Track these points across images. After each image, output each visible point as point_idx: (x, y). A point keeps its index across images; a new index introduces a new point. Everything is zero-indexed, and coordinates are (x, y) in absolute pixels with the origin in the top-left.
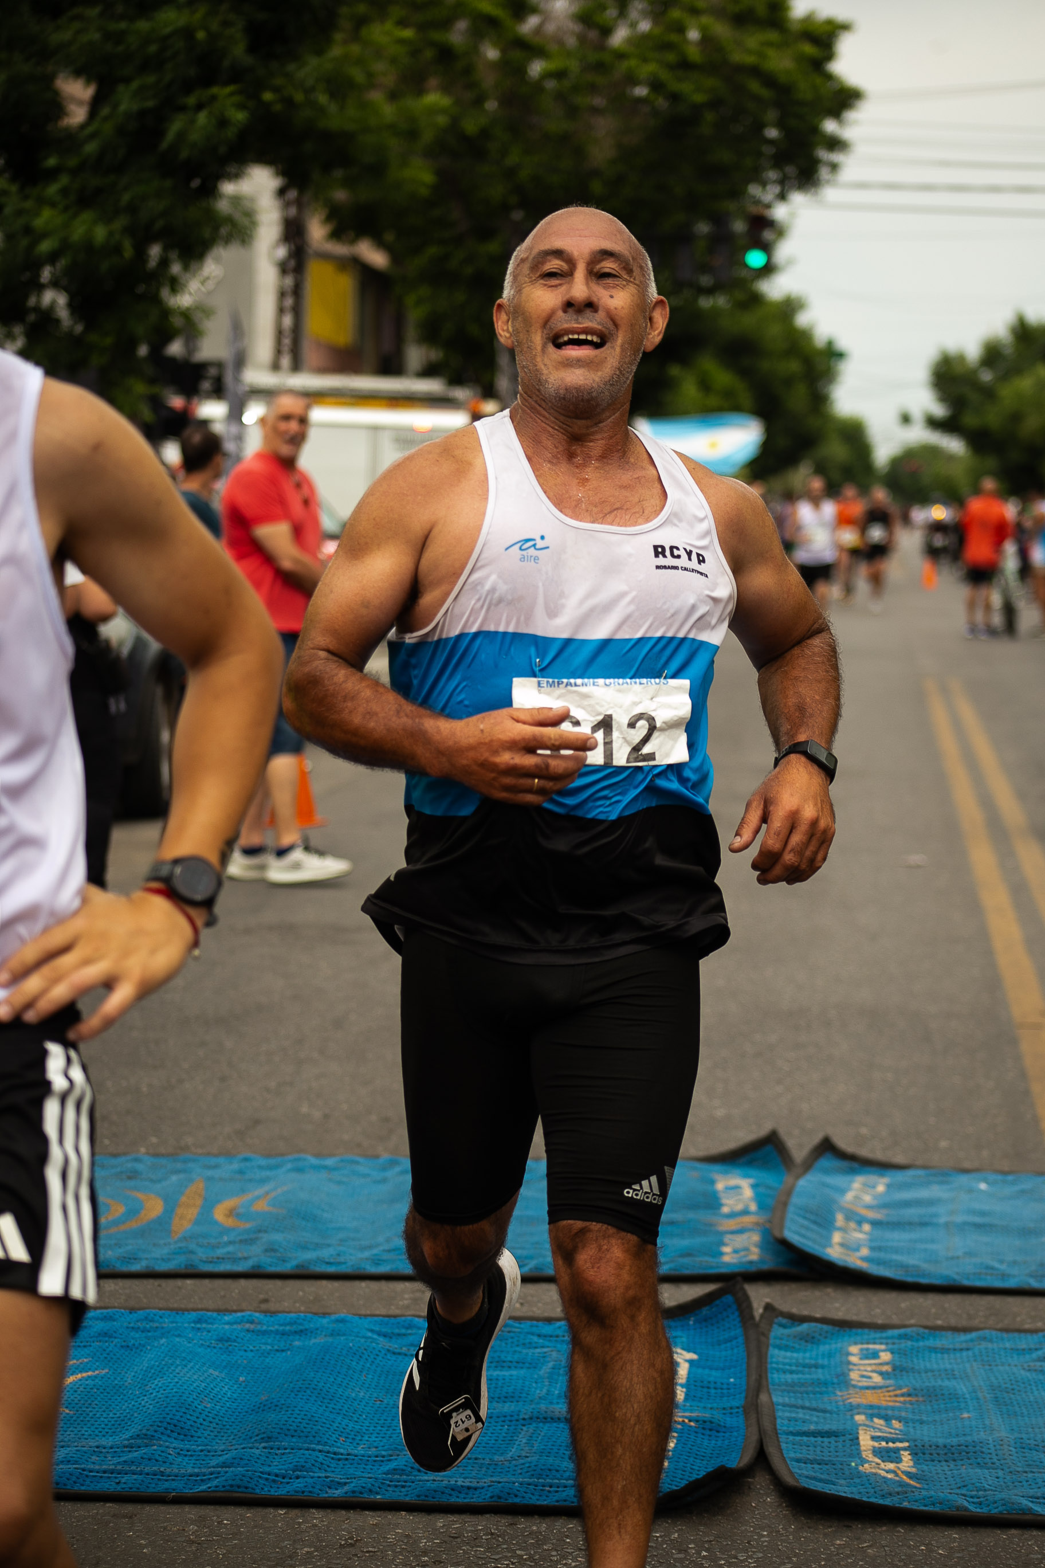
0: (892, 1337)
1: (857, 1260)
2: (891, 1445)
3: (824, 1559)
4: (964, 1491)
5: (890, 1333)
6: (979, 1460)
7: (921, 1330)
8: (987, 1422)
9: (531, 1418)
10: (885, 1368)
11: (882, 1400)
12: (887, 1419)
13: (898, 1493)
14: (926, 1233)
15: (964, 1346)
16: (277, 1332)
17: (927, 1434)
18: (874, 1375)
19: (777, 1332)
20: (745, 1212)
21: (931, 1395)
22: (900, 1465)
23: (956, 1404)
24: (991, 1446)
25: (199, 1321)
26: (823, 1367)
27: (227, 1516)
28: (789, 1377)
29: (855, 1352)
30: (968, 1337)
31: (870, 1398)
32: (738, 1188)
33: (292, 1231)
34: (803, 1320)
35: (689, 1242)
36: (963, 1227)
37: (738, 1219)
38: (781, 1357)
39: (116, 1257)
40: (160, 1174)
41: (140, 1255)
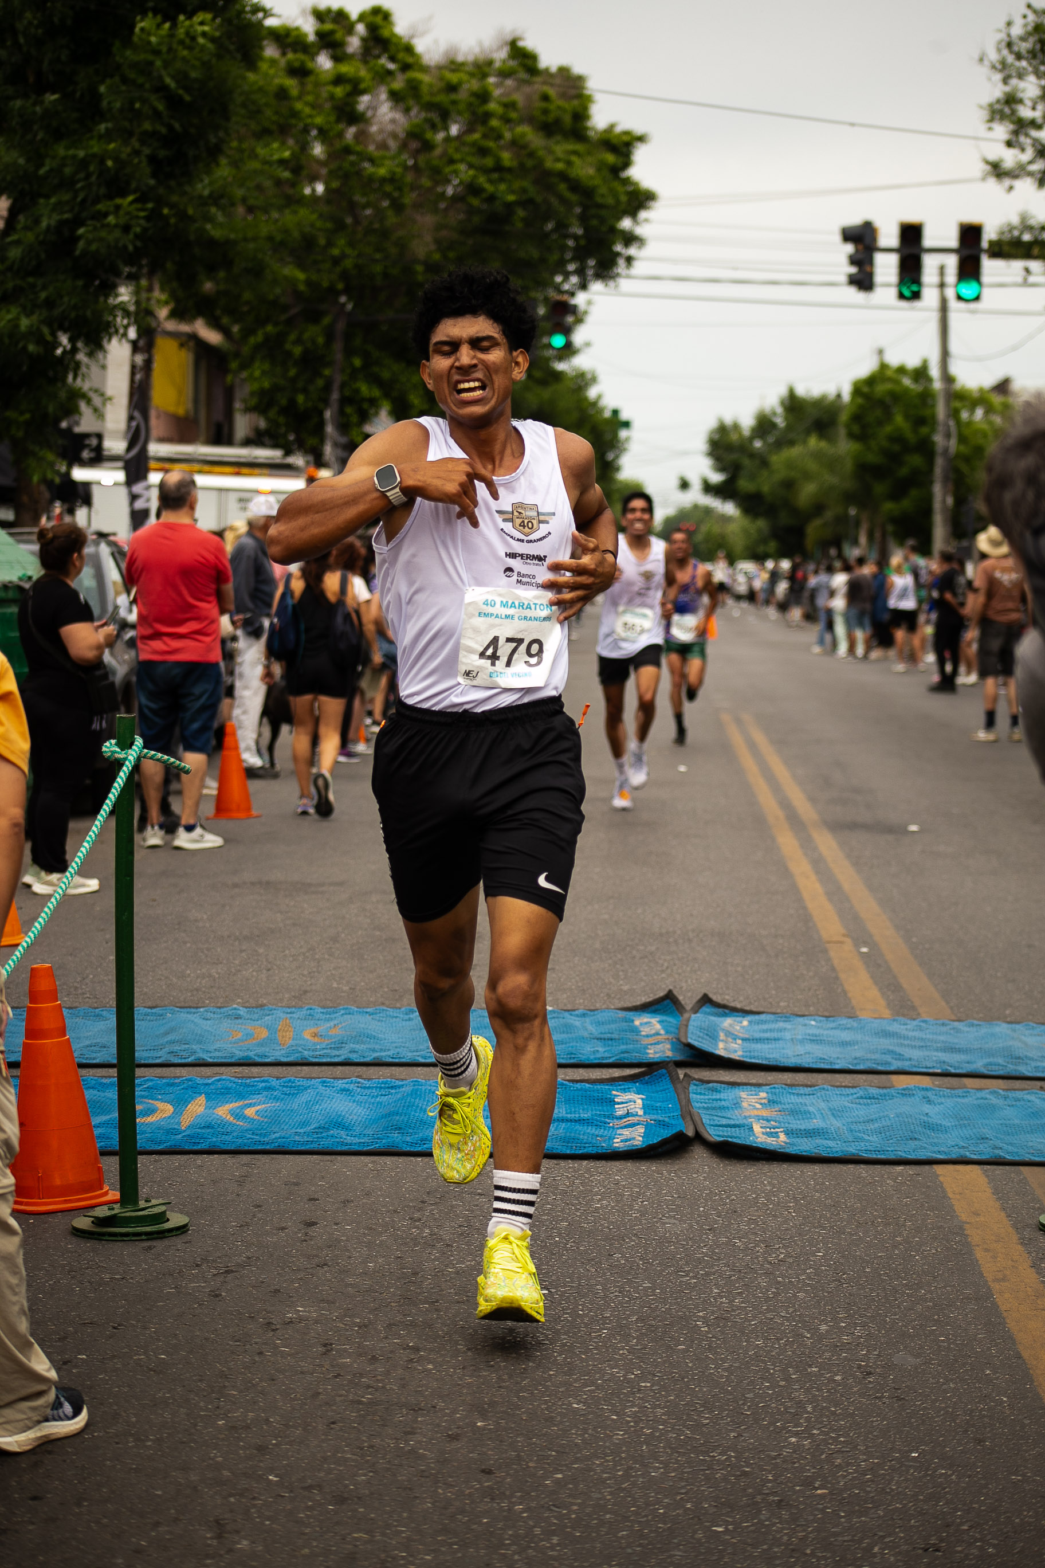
0: (766, 1088)
1: (736, 1056)
2: (773, 1130)
5: (764, 1087)
6: (826, 1136)
7: (784, 1086)
8: (828, 1122)
10: (763, 1101)
11: (763, 1113)
12: (768, 1121)
13: (780, 1149)
14: (780, 1044)
15: (811, 1092)
16: (377, 1087)
17: (792, 1125)
18: (757, 1104)
19: (692, 1088)
20: (657, 1034)
21: (794, 1112)
22: (780, 1139)
23: (809, 1116)
24: (833, 1131)
25: (324, 1082)
26: (725, 1100)
27: (388, 1160)
28: (706, 1106)
29: (743, 1095)
30: (813, 1089)
31: (756, 1113)
32: (649, 1023)
33: (363, 1043)
34: (709, 1082)
35: (623, 1047)
36: (802, 1042)
37: (654, 1038)
38: (699, 1097)
39: (253, 1055)
40: (256, 1016)
41: (267, 1054)
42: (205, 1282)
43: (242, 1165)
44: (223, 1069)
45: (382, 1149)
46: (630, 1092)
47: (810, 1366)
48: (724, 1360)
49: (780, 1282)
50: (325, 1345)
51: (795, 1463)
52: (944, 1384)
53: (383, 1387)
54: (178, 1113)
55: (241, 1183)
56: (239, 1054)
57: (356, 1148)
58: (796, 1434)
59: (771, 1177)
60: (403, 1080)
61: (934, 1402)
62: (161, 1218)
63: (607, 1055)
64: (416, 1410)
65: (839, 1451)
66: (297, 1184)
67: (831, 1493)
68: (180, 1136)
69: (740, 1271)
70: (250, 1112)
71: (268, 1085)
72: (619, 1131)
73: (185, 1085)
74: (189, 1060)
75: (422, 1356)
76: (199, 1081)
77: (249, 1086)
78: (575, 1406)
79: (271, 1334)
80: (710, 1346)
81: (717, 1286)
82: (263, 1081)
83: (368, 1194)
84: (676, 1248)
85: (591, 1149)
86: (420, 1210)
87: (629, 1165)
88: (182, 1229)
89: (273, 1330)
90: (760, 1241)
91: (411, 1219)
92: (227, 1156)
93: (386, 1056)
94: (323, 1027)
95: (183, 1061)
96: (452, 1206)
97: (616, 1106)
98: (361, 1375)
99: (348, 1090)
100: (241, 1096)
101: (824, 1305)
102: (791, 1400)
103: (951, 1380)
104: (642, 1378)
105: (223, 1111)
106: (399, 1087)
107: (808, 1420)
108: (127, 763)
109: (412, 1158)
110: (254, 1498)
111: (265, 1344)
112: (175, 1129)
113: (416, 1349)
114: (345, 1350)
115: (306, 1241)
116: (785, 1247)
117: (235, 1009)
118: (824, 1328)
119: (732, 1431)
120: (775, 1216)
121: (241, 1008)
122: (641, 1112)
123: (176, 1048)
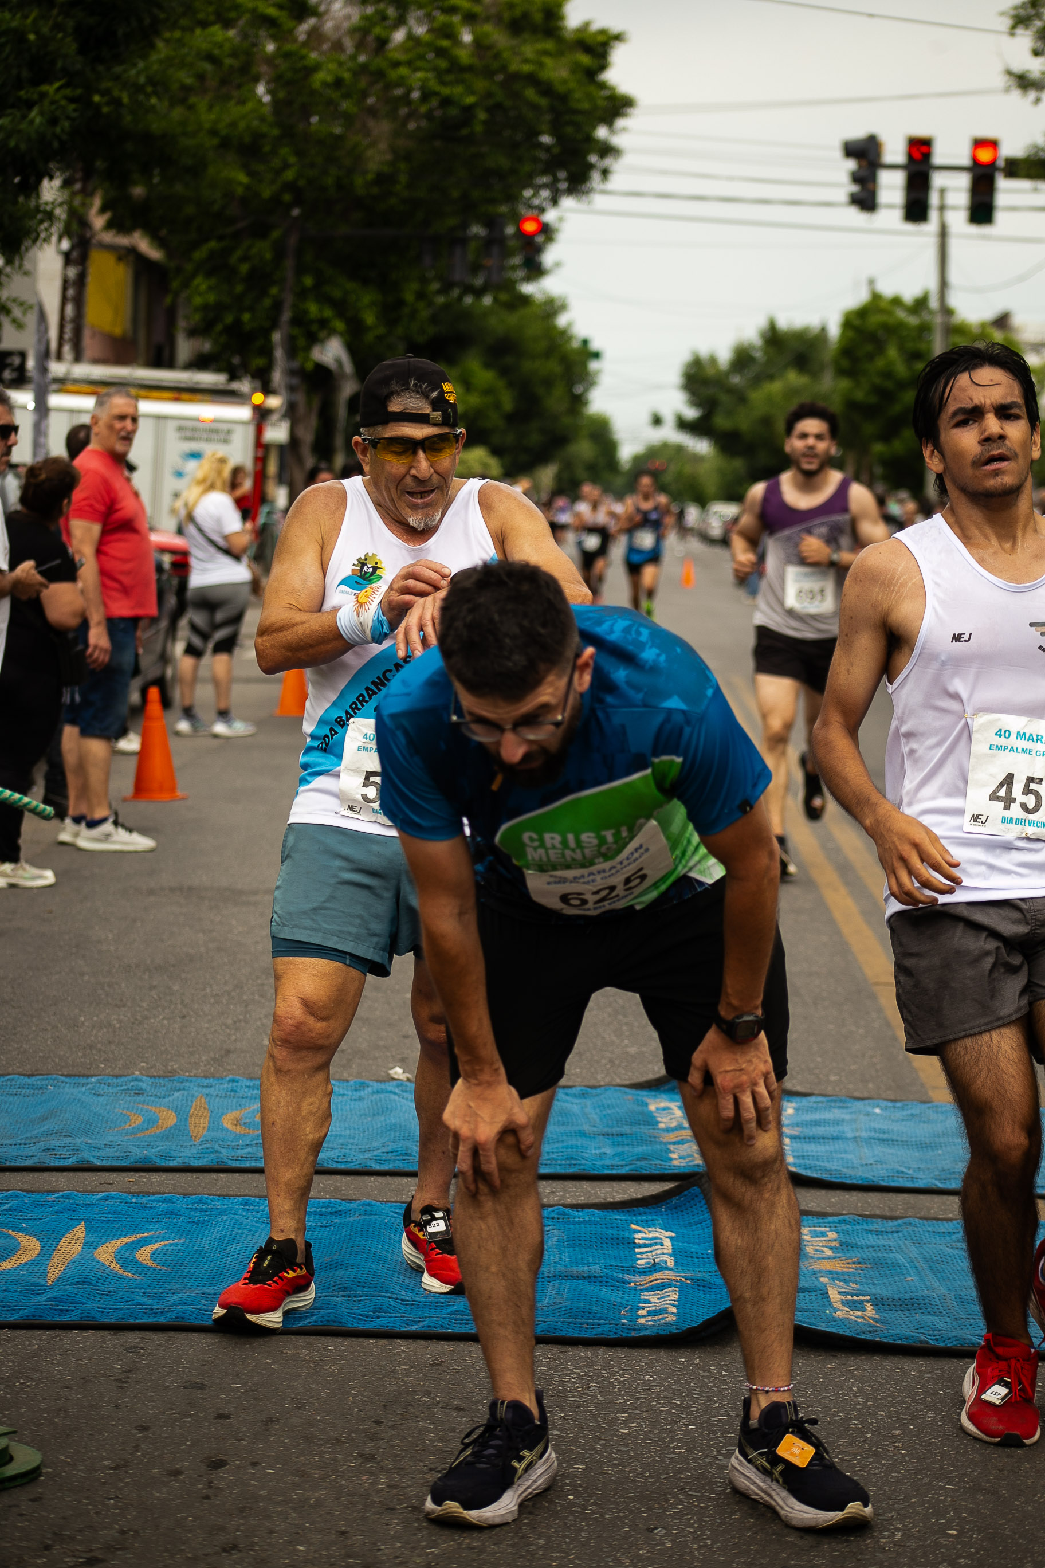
0: (834, 1222)
2: (855, 1298)
3: (821, 1378)
4: (922, 1331)
5: (830, 1219)
6: (929, 1310)
7: (857, 1217)
8: (928, 1283)
9: (554, 1276)
10: (833, 1244)
11: (838, 1267)
12: (845, 1281)
13: (870, 1332)
14: (839, 1145)
15: (894, 1229)
17: (882, 1291)
18: (825, 1249)
20: (680, 1127)
21: (878, 1264)
22: (866, 1313)
23: (899, 1270)
24: (937, 1300)
25: (246, 1204)
27: (330, 1344)
30: (895, 1223)
31: (828, 1266)
32: (668, 1108)
35: (640, 1149)
36: (869, 1141)
37: (676, 1133)
39: (152, 1154)
40: (163, 1091)
41: (173, 1154)
43: (127, 1350)
44: (113, 1176)
46: (654, 1226)
54: (46, 1254)
55: (121, 1383)
56: (137, 1153)
60: (351, 1201)
62: (3, 1456)
63: (616, 1161)
66: (201, 1387)
68: (43, 1298)
70: (144, 1254)
71: (171, 1206)
72: (644, 1296)
73: (60, 1206)
74: (69, 1162)
76: (81, 1198)
77: (144, 1207)
82: (165, 1201)
83: (300, 1407)
85: (607, 1327)
86: (373, 1437)
87: (663, 1357)
88: (32, 1475)
91: (361, 1455)
92: (106, 1333)
94: (248, 1112)
95: (62, 1163)
97: (637, 1250)
100: (133, 1227)
106: (346, 1212)
112: (37, 1285)
115: (208, 1497)
117: (137, 1079)
120: (876, 1454)
121: (144, 1078)
122: (671, 1263)
123: (55, 1143)
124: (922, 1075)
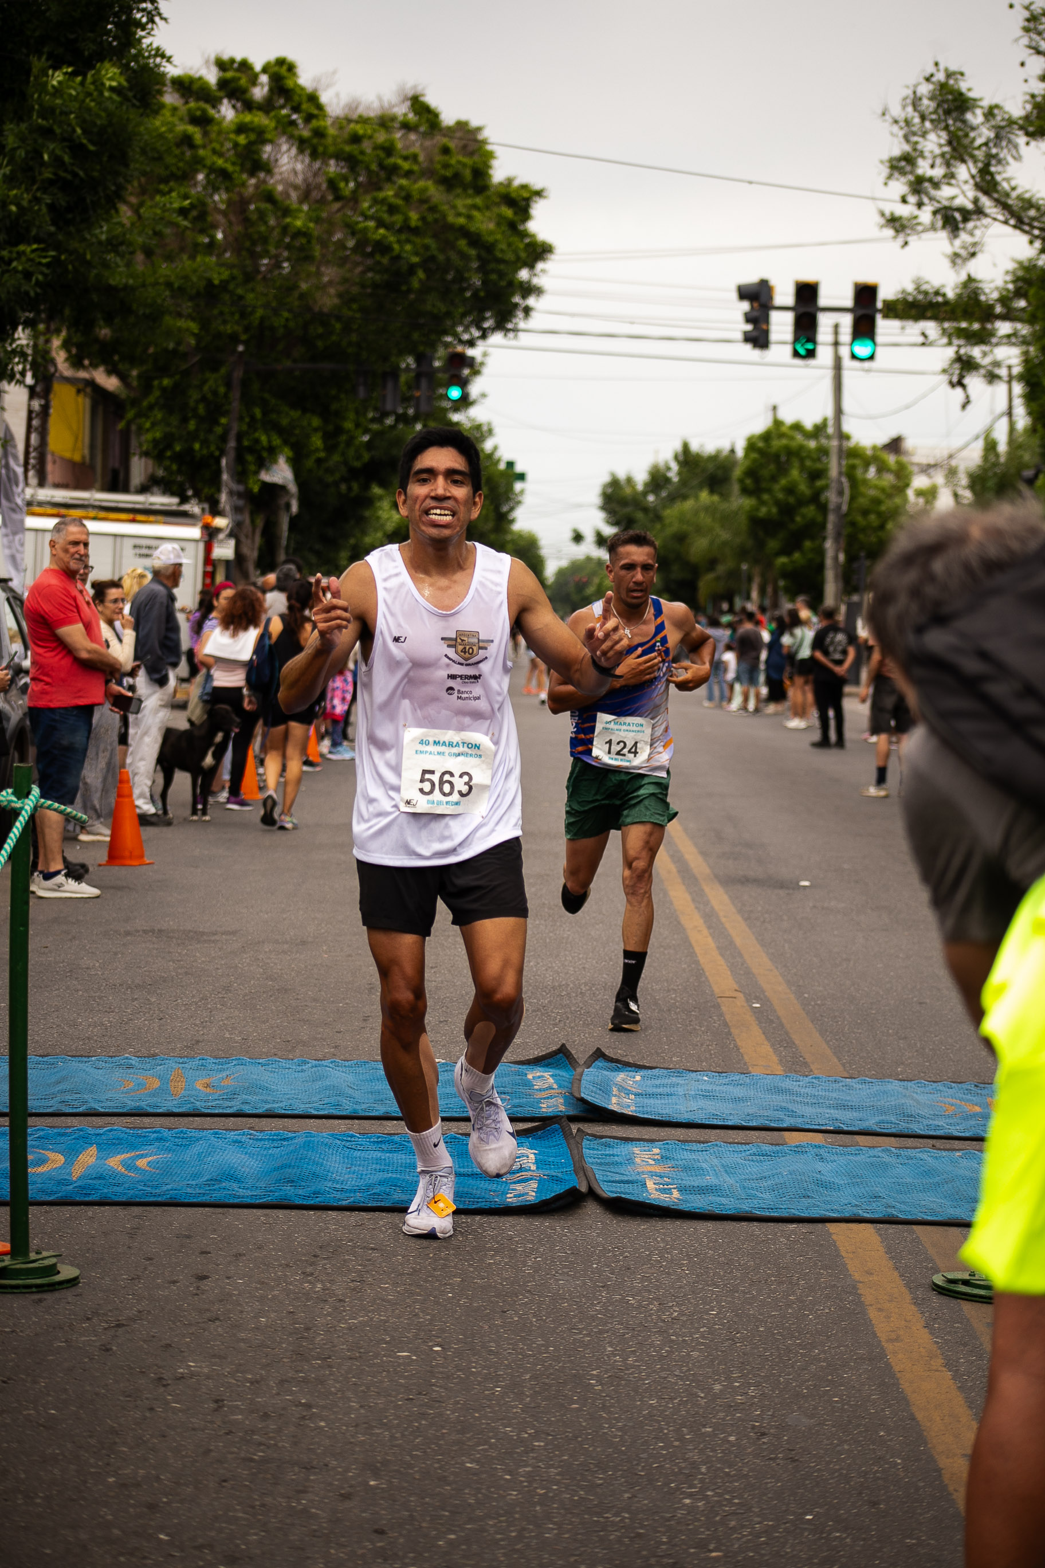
0: (659, 1144)
1: (630, 1111)
2: (666, 1187)
5: (657, 1142)
6: (719, 1193)
7: (677, 1142)
8: (721, 1178)
10: (656, 1157)
11: (656, 1169)
12: (661, 1177)
13: (673, 1205)
14: (672, 1099)
15: (704, 1149)
16: (269, 1139)
17: (686, 1182)
18: (649, 1159)
19: (585, 1143)
20: (551, 1088)
21: (687, 1168)
22: (673, 1195)
23: (702, 1172)
24: (726, 1188)
25: (216, 1133)
26: (617, 1156)
27: (281, 1213)
28: (599, 1161)
29: (636, 1150)
30: (706, 1145)
31: (649, 1169)
32: (542, 1076)
33: (255, 1094)
34: (602, 1137)
35: (517, 1101)
36: (695, 1097)
37: (547, 1092)
38: (592, 1152)
39: (144, 1105)
40: (148, 1066)
41: (158, 1104)
42: (96, 1336)
43: (134, 1217)
44: (114, 1119)
45: (275, 1202)
47: (704, 1426)
48: (618, 1420)
49: (673, 1341)
50: (217, 1401)
51: (688, 1525)
52: (838, 1445)
53: (275, 1445)
54: (69, 1162)
55: (132, 1235)
56: (131, 1105)
57: (249, 1201)
58: (690, 1495)
59: (664, 1234)
60: (295, 1132)
61: (828, 1463)
62: (52, 1270)
64: (308, 1468)
65: (734, 1513)
66: (188, 1237)
67: (725, 1556)
68: (71, 1187)
69: (633, 1329)
70: (142, 1163)
71: (160, 1135)
72: (512, 1186)
73: (76, 1135)
74: (81, 1110)
75: (314, 1413)
76: (91, 1131)
77: (140, 1137)
78: (469, 1465)
79: (162, 1389)
80: (604, 1406)
81: (611, 1344)
82: (155, 1132)
83: (260, 1248)
84: (569, 1305)
85: (483, 1204)
86: (312, 1264)
87: (522, 1221)
88: (73, 1282)
89: (164, 1386)
90: (653, 1299)
91: (303, 1273)
92: (118, 1208)
93: (278, 1107)
94: (216, 1078)
95: (75, 1111)
96: (345, 1261)
98: (253, 1432)
99: (240, 1142)
100: (132, 1147)
101: (718, 1364)
102: (685, 1460)
103: (846, 1441)
104: (536, 1437)
105: (115, 1162)
106: (292, 1139)
107: (702, 1481)
108: (23, 812)
109: (304, 1212)
110: (145, 1558)
111: (156, 1399)
112: (65, 1179)
113: (308, 1406)
114: (237, 1407)
115: (197, 1295)
116: (678, 1305)
117: (127, 1058)
118: (717, 1387)
119: (625, 1492)
120: (668, 1273)
121: (133, 1058)
122: (533, 1167)
123: (68, 1097)
124: (746, 1058)
